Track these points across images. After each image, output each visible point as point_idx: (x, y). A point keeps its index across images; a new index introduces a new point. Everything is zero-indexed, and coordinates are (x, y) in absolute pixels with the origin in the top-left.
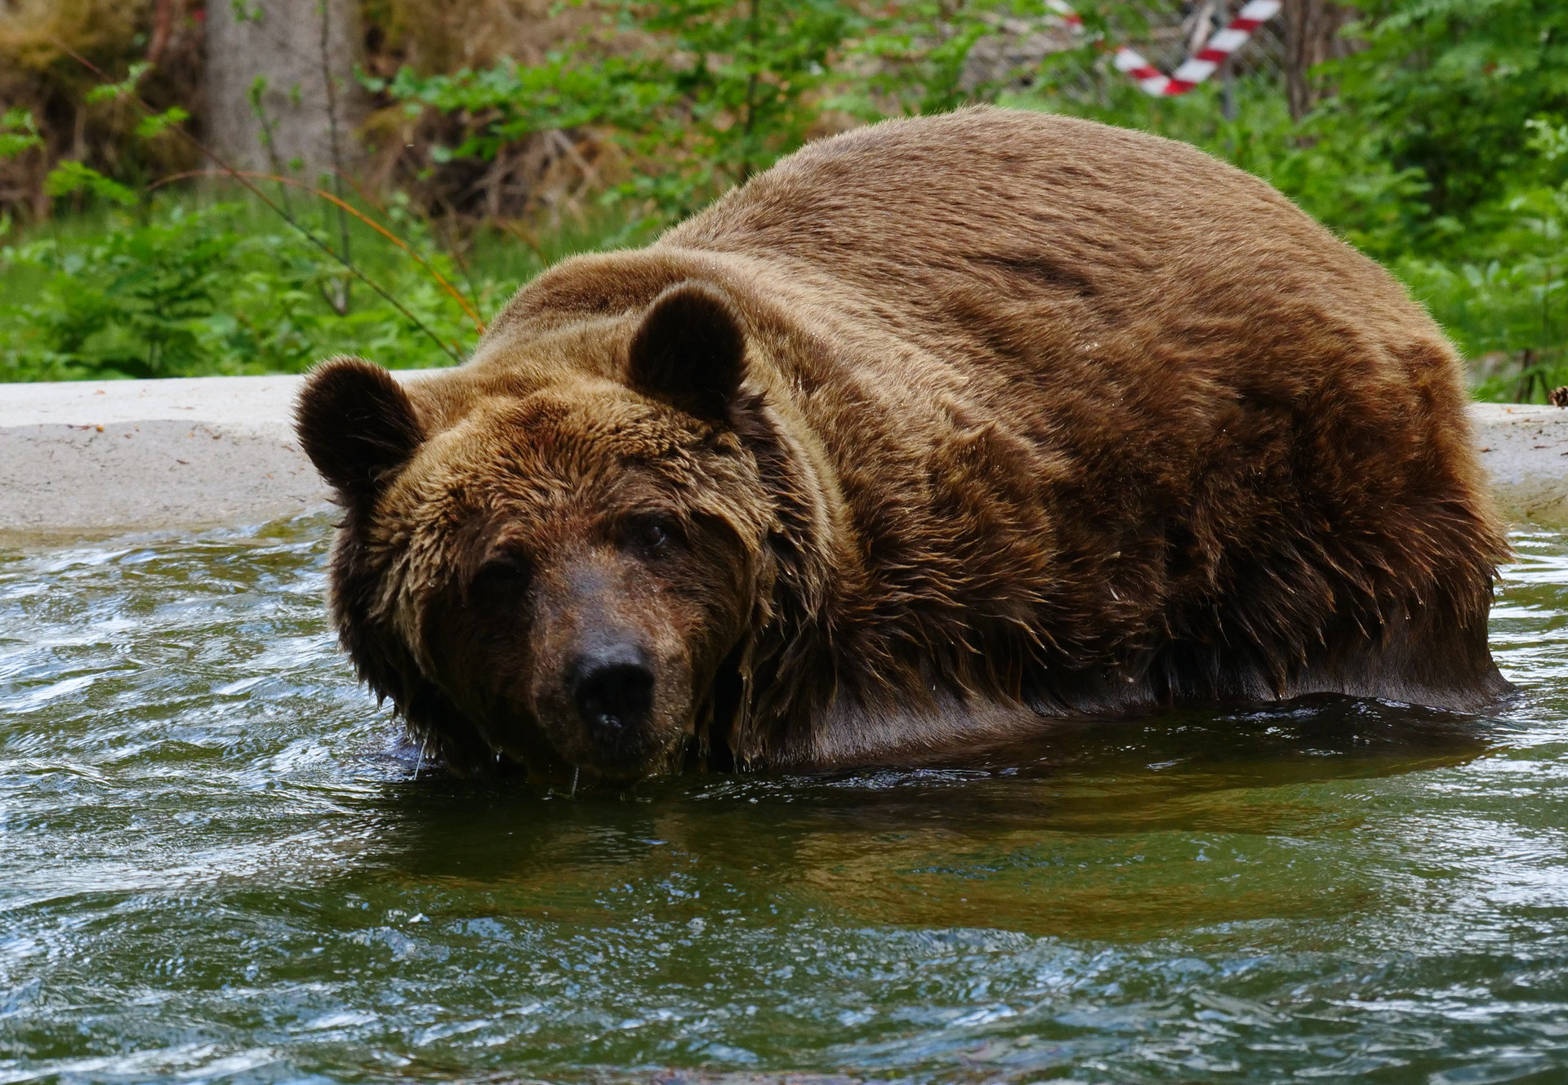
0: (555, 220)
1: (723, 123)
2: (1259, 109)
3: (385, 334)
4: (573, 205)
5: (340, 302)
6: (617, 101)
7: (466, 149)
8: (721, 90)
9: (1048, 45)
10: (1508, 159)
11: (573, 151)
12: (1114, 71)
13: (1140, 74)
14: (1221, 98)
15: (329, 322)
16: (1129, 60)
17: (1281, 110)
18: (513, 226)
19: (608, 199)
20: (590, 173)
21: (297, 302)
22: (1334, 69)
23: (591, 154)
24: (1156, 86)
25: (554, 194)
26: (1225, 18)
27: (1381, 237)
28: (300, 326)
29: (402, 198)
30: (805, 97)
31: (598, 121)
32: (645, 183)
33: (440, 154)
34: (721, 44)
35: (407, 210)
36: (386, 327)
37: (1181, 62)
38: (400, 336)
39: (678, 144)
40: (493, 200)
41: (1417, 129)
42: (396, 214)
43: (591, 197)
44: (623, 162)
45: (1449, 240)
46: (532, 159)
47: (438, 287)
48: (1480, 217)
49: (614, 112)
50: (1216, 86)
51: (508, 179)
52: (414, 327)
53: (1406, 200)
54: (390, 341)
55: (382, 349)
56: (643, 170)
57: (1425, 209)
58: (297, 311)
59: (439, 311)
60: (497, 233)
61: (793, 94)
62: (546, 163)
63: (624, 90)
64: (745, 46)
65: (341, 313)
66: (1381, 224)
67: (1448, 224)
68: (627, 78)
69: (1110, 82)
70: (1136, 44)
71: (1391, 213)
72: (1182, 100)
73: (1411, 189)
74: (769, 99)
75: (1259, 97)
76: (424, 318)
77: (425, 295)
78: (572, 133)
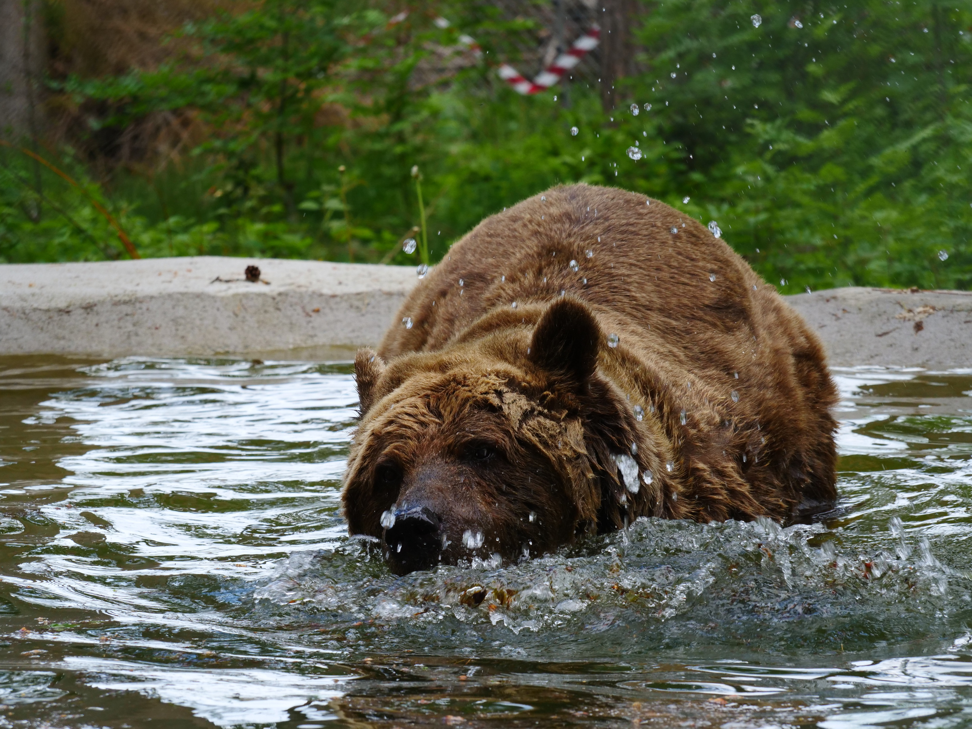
0: (163, 164)
1: (265, 107)
2: (583, 103)
3: (62, 235)
4: (175, 155)
5: (34, 213)
6: (203, 94)
7: (111, 120)
8: (265, 88)
9: (459, 61)
10: (733, 138)
11: (175, 122)
12: (498, 78)
13: (513, 81)
14: (562, 97)
15: (28, 226)
16: (507, 72)
17: (597, 105)
18: (138, 167)
19: (196, 151)
20: (185, 135)
21: (9, 215)
22: (629, 81)
23: (186, 123)
24: (523, 88)
25: (163, 147)
26: (565, 48)
27: (657, 184)
28: (11, 228)
29: (70, 150)
30: (316, 93)
31: (191, 105)
32: (218, 143)
33: (94, 123)
34: (266, 62)
35: (75, 157)
36: (64, 230)
37: (537, 73)
38: (72, 235)
39: (238, 120)
40: (125, 151)
41: (679, 119)
42: (67, 160)
43: (185, 150)
44: (206, 130)
45: (697, 186)
46: (149, 126)
47: (94, 207)
48: (716, 172)
49: (201, 101)
50: (560, 89)
51: (135, 138)
52: (78, 231)
53: (671, 162)
54: (65, 239)
55: (61, 244)
56: (217, 135)
57: (682, 167)
58: (10, 220)
59: (94, 221)
60: (129, 171)
61: (308, 91)
62: (158, 129)
63: (207, 88)
64: (280, 62)
65: (36, 221)
66: (657, 176)
67: (697, 176)
68: (209, 80)
69: (496, 86)
70: (512, 62)
71: (663, 169)
72: (539, 96)
73: (675, 155)
74: (293, 95)
75: (584, 95)
76: (85, 226)
77: (86, 212)
78: (176, 112)
